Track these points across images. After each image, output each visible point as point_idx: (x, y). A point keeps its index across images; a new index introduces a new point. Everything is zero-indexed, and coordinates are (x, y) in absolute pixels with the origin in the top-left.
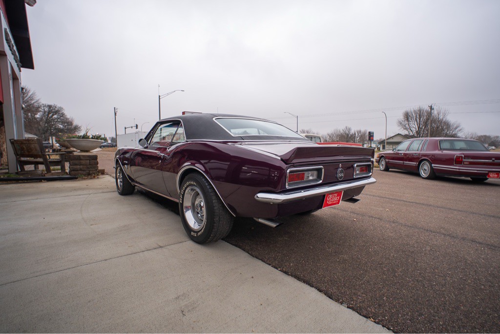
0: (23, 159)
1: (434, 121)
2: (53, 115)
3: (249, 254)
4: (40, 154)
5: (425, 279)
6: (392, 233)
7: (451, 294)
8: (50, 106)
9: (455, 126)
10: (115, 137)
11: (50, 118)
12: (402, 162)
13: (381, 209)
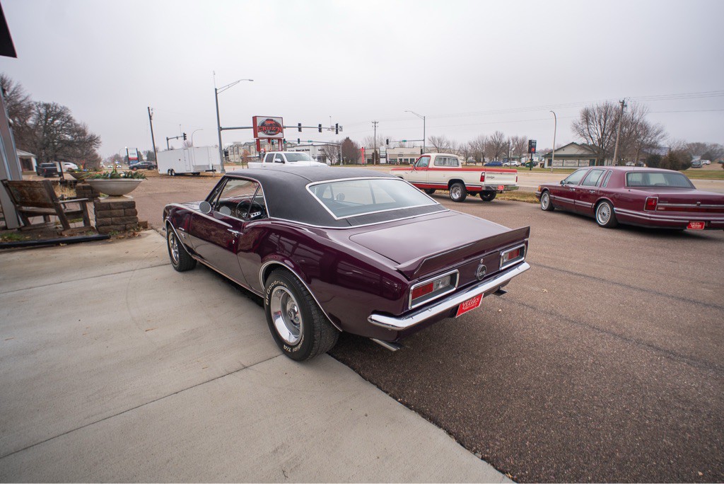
0: (24, 208)
1: (626, 124)
2: (54, 120)
3: (360, 374)
4: (51, 202)
5: (579, 413)
6: (547, 333)
7: (608, 435)
8: (47, 106)
9: (656, 130)
10: (152, 150)
11: (50, 124)
12: (573, 200)
13: (537, 289)
